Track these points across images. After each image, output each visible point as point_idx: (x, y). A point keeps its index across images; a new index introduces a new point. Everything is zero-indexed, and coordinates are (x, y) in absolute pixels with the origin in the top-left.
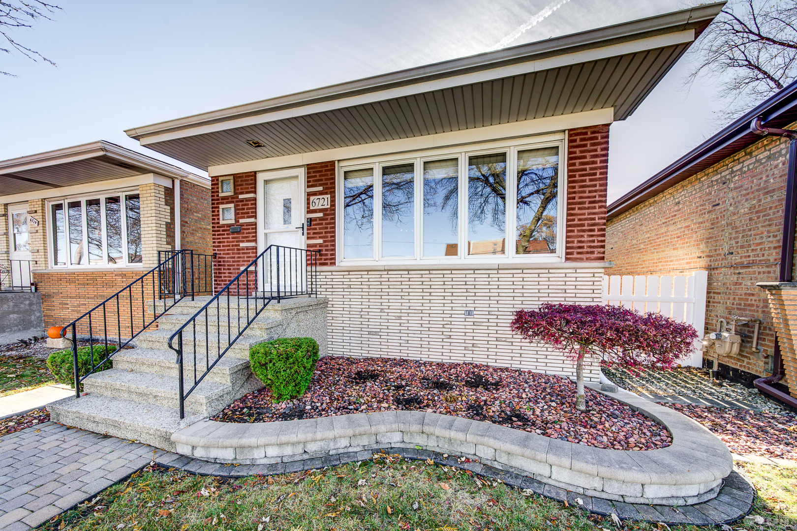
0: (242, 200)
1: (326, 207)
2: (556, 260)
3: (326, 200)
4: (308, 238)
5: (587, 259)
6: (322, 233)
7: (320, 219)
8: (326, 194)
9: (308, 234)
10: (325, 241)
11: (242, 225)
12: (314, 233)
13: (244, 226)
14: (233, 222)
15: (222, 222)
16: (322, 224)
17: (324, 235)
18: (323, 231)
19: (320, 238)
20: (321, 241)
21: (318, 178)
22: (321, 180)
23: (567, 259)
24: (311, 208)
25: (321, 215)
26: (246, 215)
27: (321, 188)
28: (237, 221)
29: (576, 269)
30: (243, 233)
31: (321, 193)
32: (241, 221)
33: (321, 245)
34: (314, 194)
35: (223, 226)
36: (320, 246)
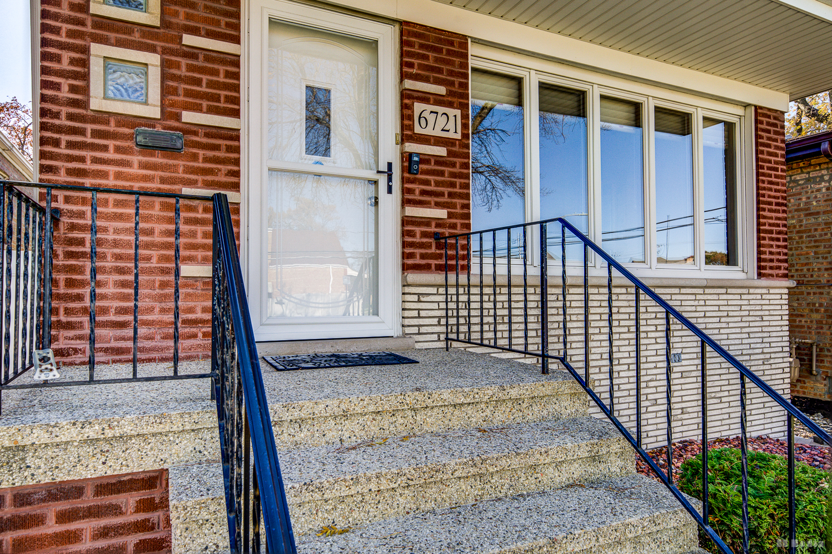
0: (192, 53)
1: (451, 135)
2: (742, 276)
3: (452, 119)
4: (405, 202)
5: (777, 276)
6: (441, 194)
7: (439, 161)
8: (450, 105)
9: (404, 191)
10: (450, 215)
11: (191, 130)
12: (423, 193)
13: (195, 133)
14: (155, 113)
15: (97, 103)
16: (442, 173)
17: (446, 199)
18: (446, 190)
19: (438, 205)
20: (442, 213)
21: (431, 63)
22: (440, 71)
23: (760, 275)
24: (418, 130)
25: (442, 151)
26: (205, 104)
27: (441, 90)
28: (169, 113)
29: (768, 288)
30: (195, 157)
31: (439, 100)
32: (188, 117)
33: (439, 223)
34: (425, 98)
35: (102, 117)
36: (438, 226)
